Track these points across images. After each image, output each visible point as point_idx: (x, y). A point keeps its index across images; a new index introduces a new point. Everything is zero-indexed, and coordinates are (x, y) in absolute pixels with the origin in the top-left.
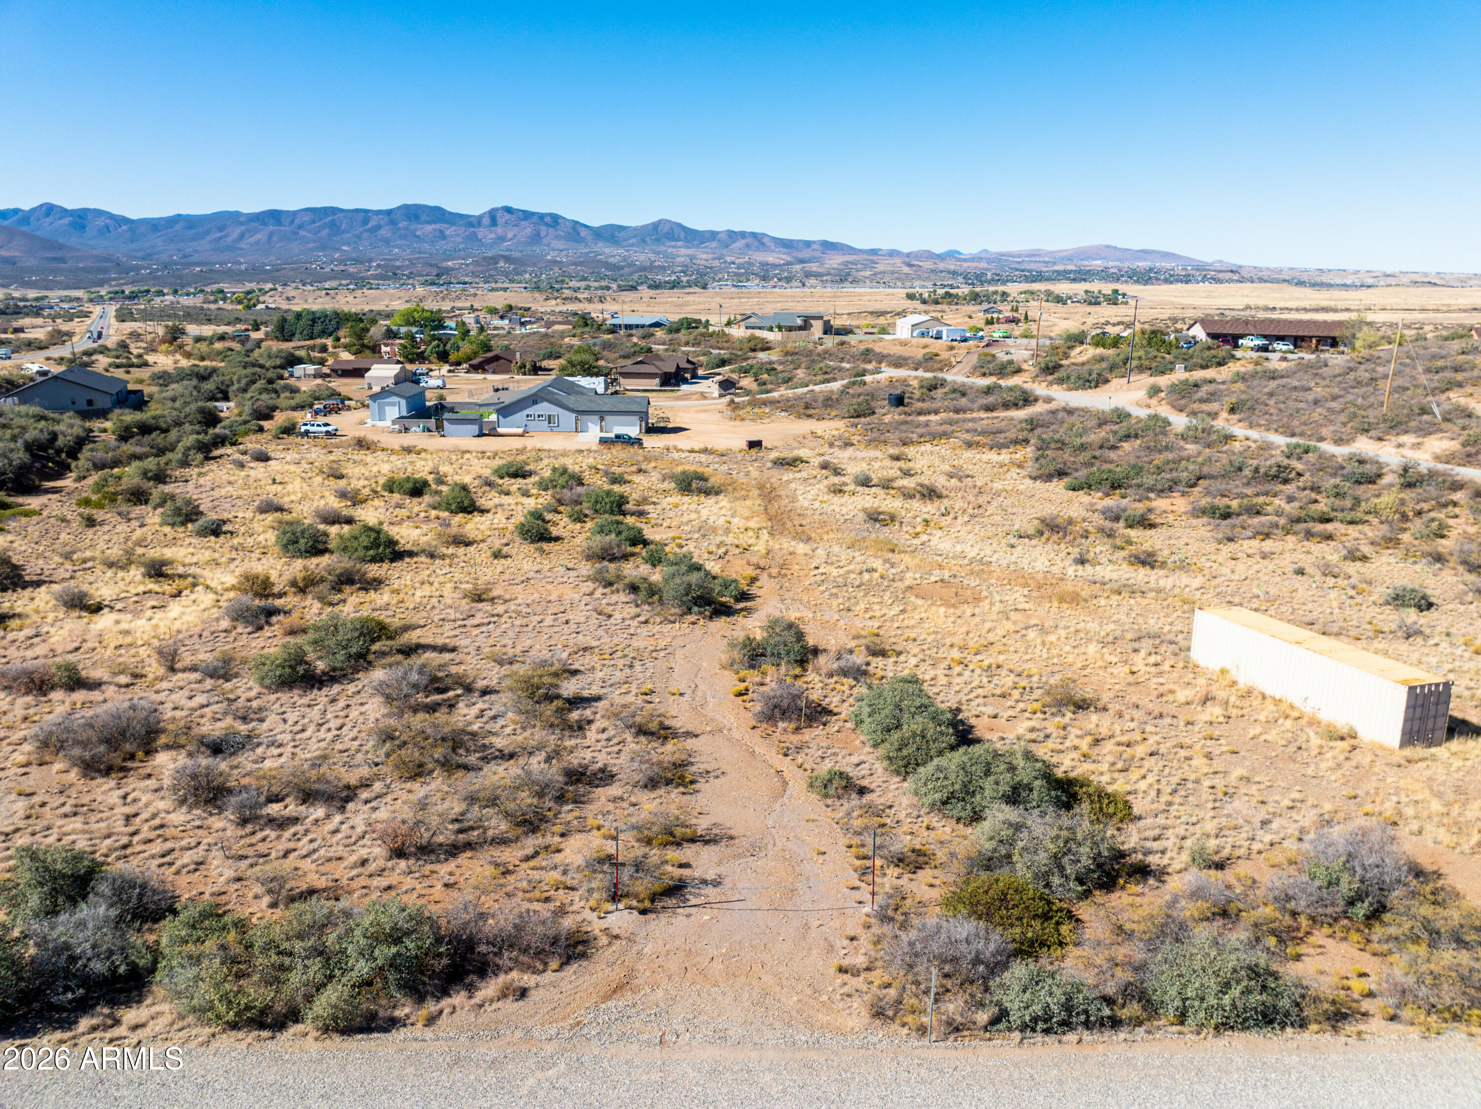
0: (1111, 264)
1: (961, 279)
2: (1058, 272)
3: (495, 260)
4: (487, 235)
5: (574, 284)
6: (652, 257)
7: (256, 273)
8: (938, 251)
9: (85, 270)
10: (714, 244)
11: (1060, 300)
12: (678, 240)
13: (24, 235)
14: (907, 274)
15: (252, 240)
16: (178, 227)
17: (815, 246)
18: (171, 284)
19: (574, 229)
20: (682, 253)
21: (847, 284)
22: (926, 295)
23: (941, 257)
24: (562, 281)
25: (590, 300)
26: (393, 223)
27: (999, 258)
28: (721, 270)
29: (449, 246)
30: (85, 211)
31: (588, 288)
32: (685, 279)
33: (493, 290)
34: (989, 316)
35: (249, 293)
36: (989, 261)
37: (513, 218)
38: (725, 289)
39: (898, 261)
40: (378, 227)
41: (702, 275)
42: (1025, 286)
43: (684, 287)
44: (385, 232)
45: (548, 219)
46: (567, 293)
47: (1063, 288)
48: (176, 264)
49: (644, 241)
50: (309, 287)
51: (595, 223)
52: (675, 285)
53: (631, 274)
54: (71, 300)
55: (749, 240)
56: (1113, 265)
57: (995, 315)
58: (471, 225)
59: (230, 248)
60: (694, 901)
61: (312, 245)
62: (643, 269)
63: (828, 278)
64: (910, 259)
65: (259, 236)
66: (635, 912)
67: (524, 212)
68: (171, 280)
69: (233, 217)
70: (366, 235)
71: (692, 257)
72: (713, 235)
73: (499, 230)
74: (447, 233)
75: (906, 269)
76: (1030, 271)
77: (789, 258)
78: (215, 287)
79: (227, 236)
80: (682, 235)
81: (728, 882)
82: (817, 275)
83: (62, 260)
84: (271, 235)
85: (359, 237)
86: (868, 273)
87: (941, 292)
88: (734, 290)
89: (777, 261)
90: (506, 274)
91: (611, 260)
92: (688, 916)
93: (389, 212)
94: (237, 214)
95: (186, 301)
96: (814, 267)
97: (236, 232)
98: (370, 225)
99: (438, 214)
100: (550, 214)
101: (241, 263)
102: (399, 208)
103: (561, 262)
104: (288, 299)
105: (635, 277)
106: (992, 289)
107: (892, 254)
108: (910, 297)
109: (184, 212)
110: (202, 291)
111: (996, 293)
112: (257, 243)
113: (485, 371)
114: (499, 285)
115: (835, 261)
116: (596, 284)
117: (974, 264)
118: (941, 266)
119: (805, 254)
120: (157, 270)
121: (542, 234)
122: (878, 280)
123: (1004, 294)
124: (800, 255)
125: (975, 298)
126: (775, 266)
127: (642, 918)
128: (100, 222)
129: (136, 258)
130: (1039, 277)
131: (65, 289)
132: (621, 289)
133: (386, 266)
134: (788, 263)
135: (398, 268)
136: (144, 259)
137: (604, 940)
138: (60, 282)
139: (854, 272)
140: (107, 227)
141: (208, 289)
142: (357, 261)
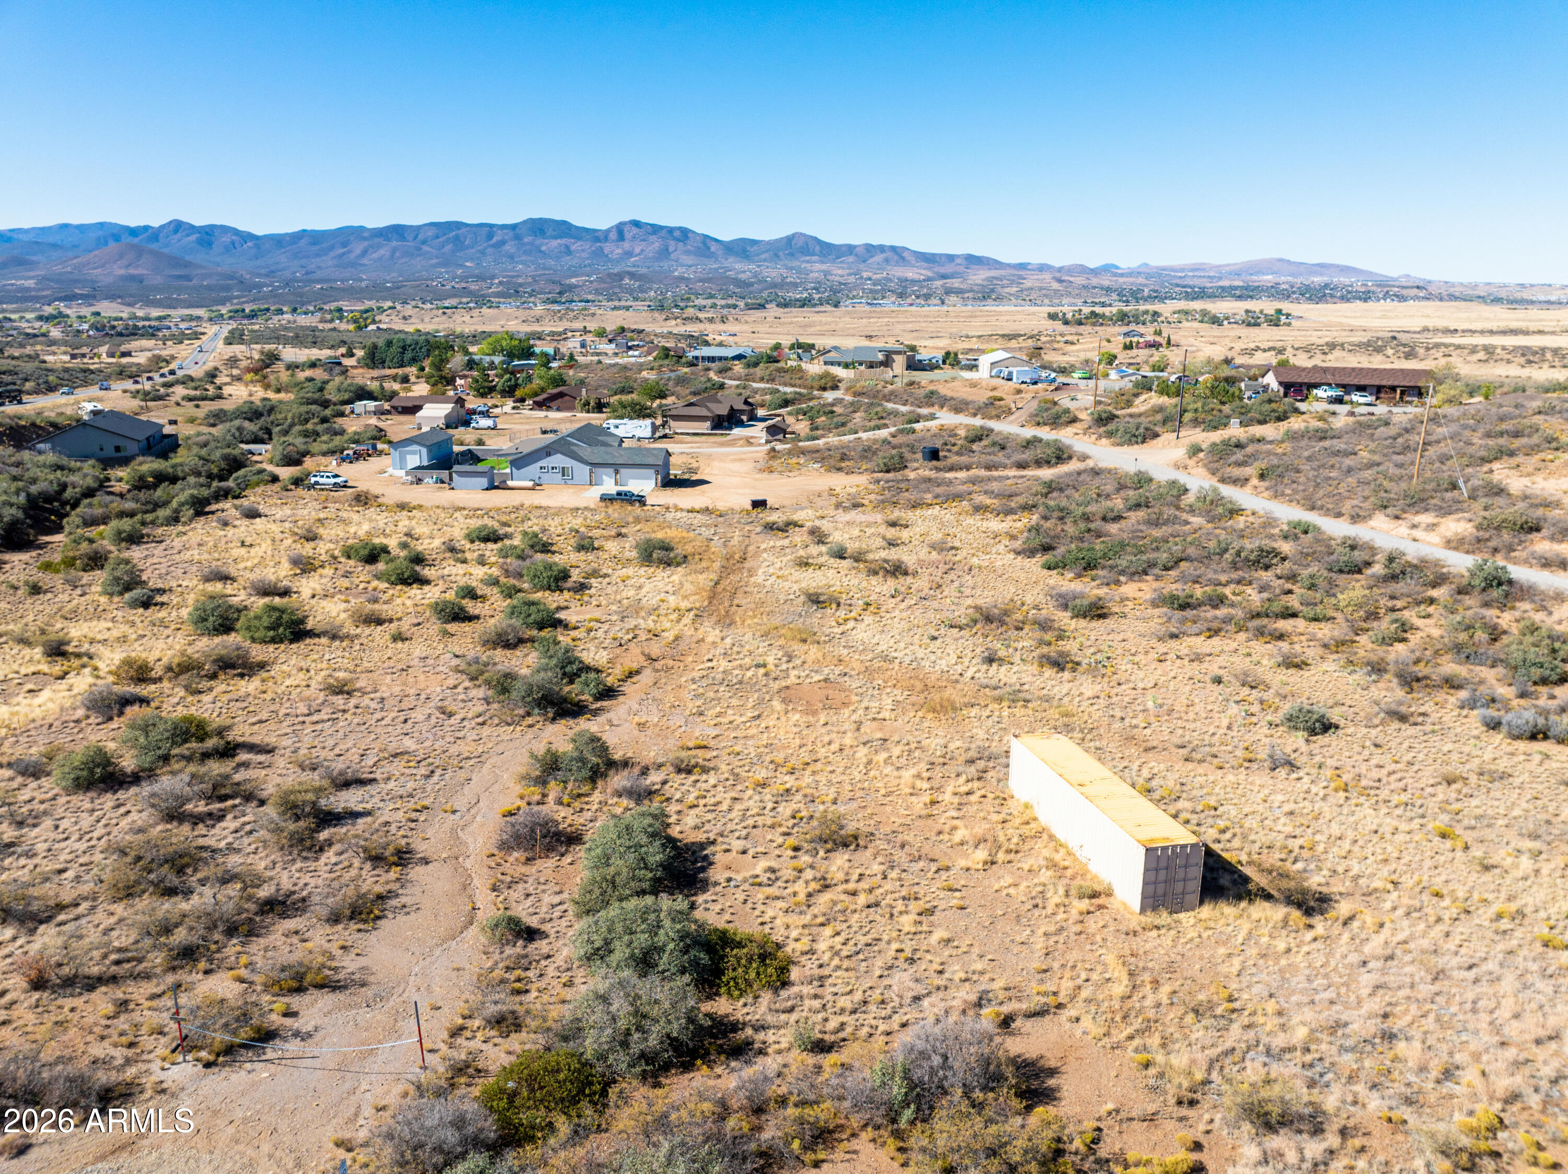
0: (1283, 279)
1: (1114, 296)
2: (1223, 288)
3: (620, 276)
4: (613, 250)
5: (700, 302)
6: (784, 272)
7: (377, 290)
8: (1092, 265)
9: (209, 288)
10: (851, 259)
11: (1216, 321)
12: (813, 254)
13: (151, 252)
14: (1056, 291)
15: (375, 256)
16: (303, 243)
17: (958, 261)
18: (291, 302)
19: (704, 243)
20: (816, 268)
21: (989, 302)
22: (1069, 316)
23: (1095, 272)
24: (688, 299)
25: (711, 320)
26: (518, 237)
27: (1159, 274)
28: (856, 287)
29: (575, 262)
30: (212, 227)
31: (714, 306)
32: (817, 296)
33: (615, 308)
34: (1128, 340)
35: (367, 311)
36: (1148, 276)
37: (641, 232)
38: (859, 308)
39: (1047, 276)
40: (503, 243)
41: (835, 292)
42: (1183, 305)
43: (814, 305)
44: (509, 248)
45: (677, 234)
46: (690, 312)
47: (1220, 307)
48: (298, 281)
49: (776, 255)
50: (429, 306)
51: (726, 236)
52: (804, 303)
53: (761, 291)
54: (191, 318)
55: (889, 254)
56: (1284, 280)
57: (1135, 339)
58: (597, 239)
59: (353, 265)
60: (269, 1055)
61: (434, 261)
62: (774, 285)
63: (970, 295)
64: (1061, 275)
65: (382, 252)
66: (200, 1065)
67: (652, 226)
68: (292, 298)
69: (357, 233)
70: (490, 250)
71: (826, 273)
72: (850, 249)
73: (626, 245)
74: (573, 248)
75: (1056, 285)
76: (1192, 287)
77: (930, 274)
78: (333, 306)
79: (349, 252)
80: (817, 248)
81: (319, 1036)
82: (959, 292)
83: (188, 278)
84: (394, 250)
85: (483, 253)
86: (1014, 289)
87: (1087, 310)
88: (867, 308)
89: (916, 277)
90: (631, 291)
91: (740, 276)
93: (514, 227)
94: (362, 229)
95: (303, 320)
96: (956, 283)
97: (358, 248)
98: (494, 240)
99: (564, 229)
101: (362, 280)
102: (525, 222)
103: (688, 279)
104: (405, 318)
105: (765, 294)
106: (1142, 308)
107: (1042, 268)
108: (1052, 317)
109: (308, 228)
110: (321, 309)
111: (1146, 312)
112: (380, 259)
113: (549, 408)
114: (623, 303)
115: (979, 276)
116: (723, 302)
117: (1132, 280)
118: (1095, 281)
119: (948, 269)
120: (279, 287)
121: (671, 249)
122: (1026, 296)
123: (1156, 314)
124: (943, 270)
125: (1123, 318)
126: (913, 282)
128: (226, 239)
129: (259, 275)
130: (1201, 294)
131: (188, 307)
132: (749, 307)
133: (508, 283)
134: (929, 279)
135: (521, 285)
136: (267, 276)
137: (148, 1094)
138: (184, 301)
139: (999, 289)
140: (233, 243)
141: (326, 307)
142: (480, 278)
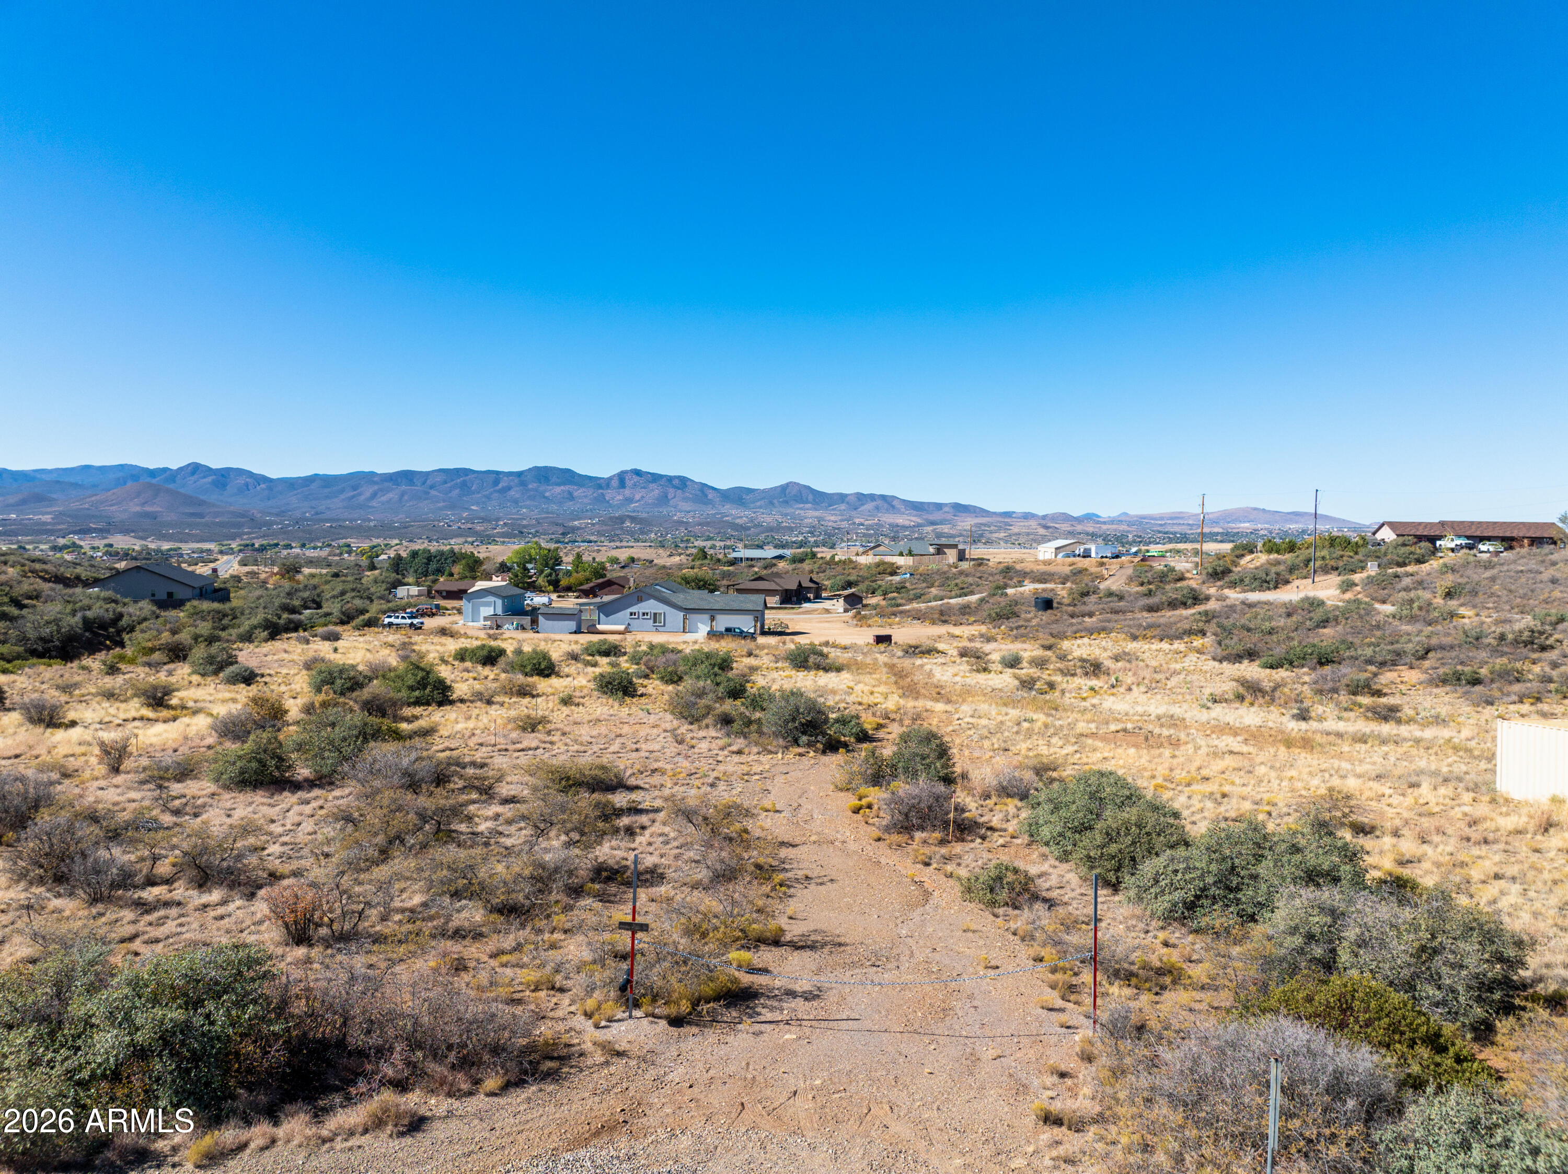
1: (1100, 541)
3: (621, 520)
4: (614, 496)
5: (699, 543)
6: (779, 518)
7: (384, 529)
8: (1076, 513)
9: (221, 525)
10: (843, 507)
12: (807, 502)
13: (169, 492)
14: (1043, 536)
15: (384, 499)
16: (314, 486)
17: (946, 509)
18: (301, 541)
19: (702, 491)
20: (810, 515)
21: (980, 545)
23: (1079, 520)
24: (688, 541)
26: (523, 484)
27: (1140, 521)
28: (849, 531)
29: (577, 506)
31: (713, 547)
32: (812, 540)
33: (617, 548)
35: (375, 548)
36: (1130, 524)
37: (642, 480)
39: (1033, 523)
40: (508, 488)
41: (830, 536)
43: (811, 547)
44: (514, 493)
45: (676, 482)
48: (307, 520)
49: (772, 503)
50: (435, 544)
51: (723, 485)
52: (802, 545)
53: (758, 534)
54: (202, 551)
55: (879, 502)
58: (600, 487)
59: (362, 506)
60: (769, 1016)
61: (441, 504)
62: (771, 529)
63: (960, 539)
64: (1045, 522)
65: (390, 495)
66: (663, 1023)
67: (653, 474)
68: (301, 534)
69: (368, 477)
70: (496, 495)
71: (820, 519)
72: (842, 497)
73: (627, 492)
74: (576, 494)
75: (1042, 531)
76: (1174, 533)
77: (919, 521)
78: (342, 542)
79: (360, 494)
80: (810, 497)
81: (832, 997)
82: (949, 536)
83: (201, 516)
84: (402, 495)
85: (489, 498)
86: (1002, 535)
89: (907, 523)
90: (632, 533)
91: (738, 521)
92: (757, 1034)
93: (520, 474)
94: (373, 474)
95: (312, 554)
96: (945, 529)
97: (368, 491)
98: (500, 486)
99: (568, 476)
100: (679, 477)
101: (370, 520)
103: (687, 523)
105: (762, 537)
107: (1027, 516)
109: (321, 472)
110: (329, 545)
112: (389, 501)
114: (624, 544)
115: (967, 523)
116: (722, 544)
117: (1114, 527)
118: (1079, 528)
119: (937, 516)
120: (289, 525)
121: (670, 496)
122: (1014, 541)
124: (931, 517)
126: (905, 528)
127: (674, 1031)
128: (241, 481)
129: (270, 514)
130: (1184, 538)
131: (198, 542)
133: (513, 525)
134: (919, 525)
135: (525, 526)
136: (277, 515)
137: (599, 1058)
138: (193, 535)
139: (988, 535)
140: (247, 485)
141: (335, 544)
142: (485, 520)
